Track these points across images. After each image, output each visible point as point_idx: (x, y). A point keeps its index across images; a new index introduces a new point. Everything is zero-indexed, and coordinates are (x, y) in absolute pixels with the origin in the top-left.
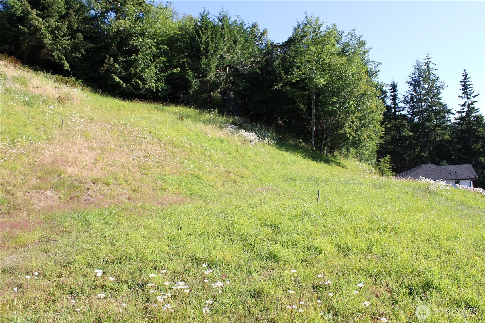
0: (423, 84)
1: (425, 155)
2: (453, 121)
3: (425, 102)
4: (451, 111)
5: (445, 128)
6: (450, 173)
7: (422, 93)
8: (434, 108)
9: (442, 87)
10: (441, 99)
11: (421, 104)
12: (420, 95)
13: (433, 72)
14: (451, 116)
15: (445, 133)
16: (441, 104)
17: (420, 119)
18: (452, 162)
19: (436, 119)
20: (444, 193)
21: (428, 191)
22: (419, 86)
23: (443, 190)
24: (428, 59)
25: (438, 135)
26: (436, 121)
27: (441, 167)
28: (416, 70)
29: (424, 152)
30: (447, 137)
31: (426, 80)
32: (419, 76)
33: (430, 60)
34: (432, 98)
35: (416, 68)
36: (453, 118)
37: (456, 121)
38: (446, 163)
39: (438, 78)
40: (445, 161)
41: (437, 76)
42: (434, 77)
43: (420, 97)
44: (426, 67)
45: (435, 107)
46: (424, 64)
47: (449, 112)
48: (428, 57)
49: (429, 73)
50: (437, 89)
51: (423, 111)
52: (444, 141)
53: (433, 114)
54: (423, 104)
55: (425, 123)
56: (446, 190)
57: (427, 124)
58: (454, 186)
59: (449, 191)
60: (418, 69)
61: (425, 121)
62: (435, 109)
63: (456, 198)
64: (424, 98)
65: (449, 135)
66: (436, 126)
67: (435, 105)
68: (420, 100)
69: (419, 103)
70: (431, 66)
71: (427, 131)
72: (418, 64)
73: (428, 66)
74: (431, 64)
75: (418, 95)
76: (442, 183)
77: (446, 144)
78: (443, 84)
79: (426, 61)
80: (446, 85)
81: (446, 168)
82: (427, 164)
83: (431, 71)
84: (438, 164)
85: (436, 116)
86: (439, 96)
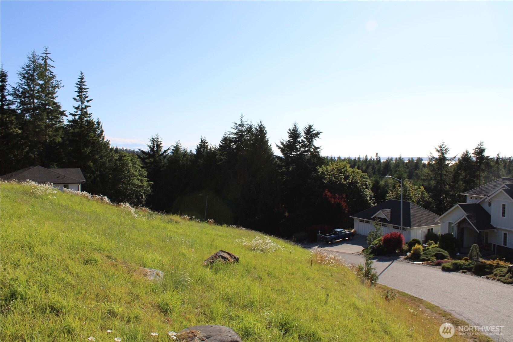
0: (37, 80)
1: (33, 156)
2: (66, 123)
3: (37, 99)
4: (65, 113)
5: (57, 130)
6: (59, 177)
7: (35, 89)
8: (47, 107)
9: (58, 86)
10: (55, 99)
11: (34, 101)
12: (34, 90)
13: (49, 69)
14: (64, 118)
15: (58, 135)
16: (55, 103)
17: (31, 117)
18: (62, 165)
19: (49, 119)
20: (51, 197)
21: (33, 194)
22: (33, 80)
23: (50, 194)
24: (47, 54)
25: (49, 136)
26: (49, 121)
27: (50, 170)
28: (31, 62)
29: (33, 154)
30: (59, 139)
31: (42, 76)
32: (34, 70)
33: (48, 55)
34: (46, 96)
35: (31, 61)
36: (66, 120)
37: (69, 123)
38: (55, 166)
39: (54, 76)
40: (55, 164)
41: (54, 74)
42: (51, 74)
43: (33, 93)
44: (43, 62)
45: (49, 106)
46: (42, 58)
47: (62, 113)
48: (47, 52)
49: (46, 70)
50: (52, 87)
51: (35, 109)
52: (55, 142)
53: (45, 114)
54: (36, 101)
55: (37, 122)
56: (53, 194)
57: (39, 123)
58: (61, 190)
59: (56, 195)
60: (34, 61)
61: (36, 119)
62: (48, 109)
63: (61, 202)
64: (37, 94)
65: (61, 137)
66: (48, 126)
67: (48, 104)
68: (33, 97)
69: (31, 99)
70: (49, 62)
71: (37, 130)
72: (34, 57)
73: (45, 62)
74: (49, 59)
75: (31, 90)
76: (49, 187)
77: (57, 146)
78: (59, 83)
79: (44, 55)
80: (62, 85)
81: (55, 171)
82: (35, 166)
83: (48, 67)
84: (47, 166)
85: (48, 116)
86: (55, 96)
